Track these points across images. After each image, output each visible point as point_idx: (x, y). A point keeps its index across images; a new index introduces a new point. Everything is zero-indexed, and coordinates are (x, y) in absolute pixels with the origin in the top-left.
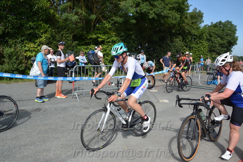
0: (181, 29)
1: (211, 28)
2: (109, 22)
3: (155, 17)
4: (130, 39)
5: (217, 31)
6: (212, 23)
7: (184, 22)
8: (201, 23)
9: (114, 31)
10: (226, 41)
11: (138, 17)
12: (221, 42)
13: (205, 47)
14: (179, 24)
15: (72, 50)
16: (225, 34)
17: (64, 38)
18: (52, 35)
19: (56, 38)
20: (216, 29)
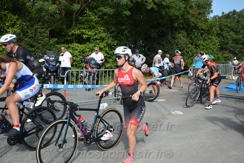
0: (185, 22)
1: (223, 19)
2: (96, 14)
3: (155, 7)
4: (123, 35)
5: (231, 23)
6: (223, 13)
7: (188, 13)
8: (209, 14)
9: (102, 25)
10: (242, 36)
11: (132, 7)
12: (235, 36)
13: (215, 44)
14: (182, 16)
15: (50, 50)
16: (240, 27)
17: (39, 34)
18: (22, 30)
19: (28, 34)
20: (229, 20)
